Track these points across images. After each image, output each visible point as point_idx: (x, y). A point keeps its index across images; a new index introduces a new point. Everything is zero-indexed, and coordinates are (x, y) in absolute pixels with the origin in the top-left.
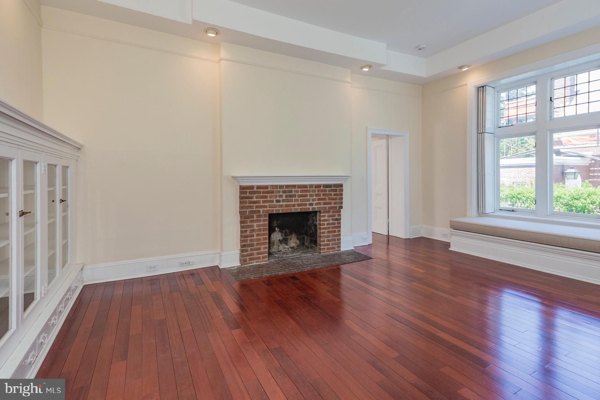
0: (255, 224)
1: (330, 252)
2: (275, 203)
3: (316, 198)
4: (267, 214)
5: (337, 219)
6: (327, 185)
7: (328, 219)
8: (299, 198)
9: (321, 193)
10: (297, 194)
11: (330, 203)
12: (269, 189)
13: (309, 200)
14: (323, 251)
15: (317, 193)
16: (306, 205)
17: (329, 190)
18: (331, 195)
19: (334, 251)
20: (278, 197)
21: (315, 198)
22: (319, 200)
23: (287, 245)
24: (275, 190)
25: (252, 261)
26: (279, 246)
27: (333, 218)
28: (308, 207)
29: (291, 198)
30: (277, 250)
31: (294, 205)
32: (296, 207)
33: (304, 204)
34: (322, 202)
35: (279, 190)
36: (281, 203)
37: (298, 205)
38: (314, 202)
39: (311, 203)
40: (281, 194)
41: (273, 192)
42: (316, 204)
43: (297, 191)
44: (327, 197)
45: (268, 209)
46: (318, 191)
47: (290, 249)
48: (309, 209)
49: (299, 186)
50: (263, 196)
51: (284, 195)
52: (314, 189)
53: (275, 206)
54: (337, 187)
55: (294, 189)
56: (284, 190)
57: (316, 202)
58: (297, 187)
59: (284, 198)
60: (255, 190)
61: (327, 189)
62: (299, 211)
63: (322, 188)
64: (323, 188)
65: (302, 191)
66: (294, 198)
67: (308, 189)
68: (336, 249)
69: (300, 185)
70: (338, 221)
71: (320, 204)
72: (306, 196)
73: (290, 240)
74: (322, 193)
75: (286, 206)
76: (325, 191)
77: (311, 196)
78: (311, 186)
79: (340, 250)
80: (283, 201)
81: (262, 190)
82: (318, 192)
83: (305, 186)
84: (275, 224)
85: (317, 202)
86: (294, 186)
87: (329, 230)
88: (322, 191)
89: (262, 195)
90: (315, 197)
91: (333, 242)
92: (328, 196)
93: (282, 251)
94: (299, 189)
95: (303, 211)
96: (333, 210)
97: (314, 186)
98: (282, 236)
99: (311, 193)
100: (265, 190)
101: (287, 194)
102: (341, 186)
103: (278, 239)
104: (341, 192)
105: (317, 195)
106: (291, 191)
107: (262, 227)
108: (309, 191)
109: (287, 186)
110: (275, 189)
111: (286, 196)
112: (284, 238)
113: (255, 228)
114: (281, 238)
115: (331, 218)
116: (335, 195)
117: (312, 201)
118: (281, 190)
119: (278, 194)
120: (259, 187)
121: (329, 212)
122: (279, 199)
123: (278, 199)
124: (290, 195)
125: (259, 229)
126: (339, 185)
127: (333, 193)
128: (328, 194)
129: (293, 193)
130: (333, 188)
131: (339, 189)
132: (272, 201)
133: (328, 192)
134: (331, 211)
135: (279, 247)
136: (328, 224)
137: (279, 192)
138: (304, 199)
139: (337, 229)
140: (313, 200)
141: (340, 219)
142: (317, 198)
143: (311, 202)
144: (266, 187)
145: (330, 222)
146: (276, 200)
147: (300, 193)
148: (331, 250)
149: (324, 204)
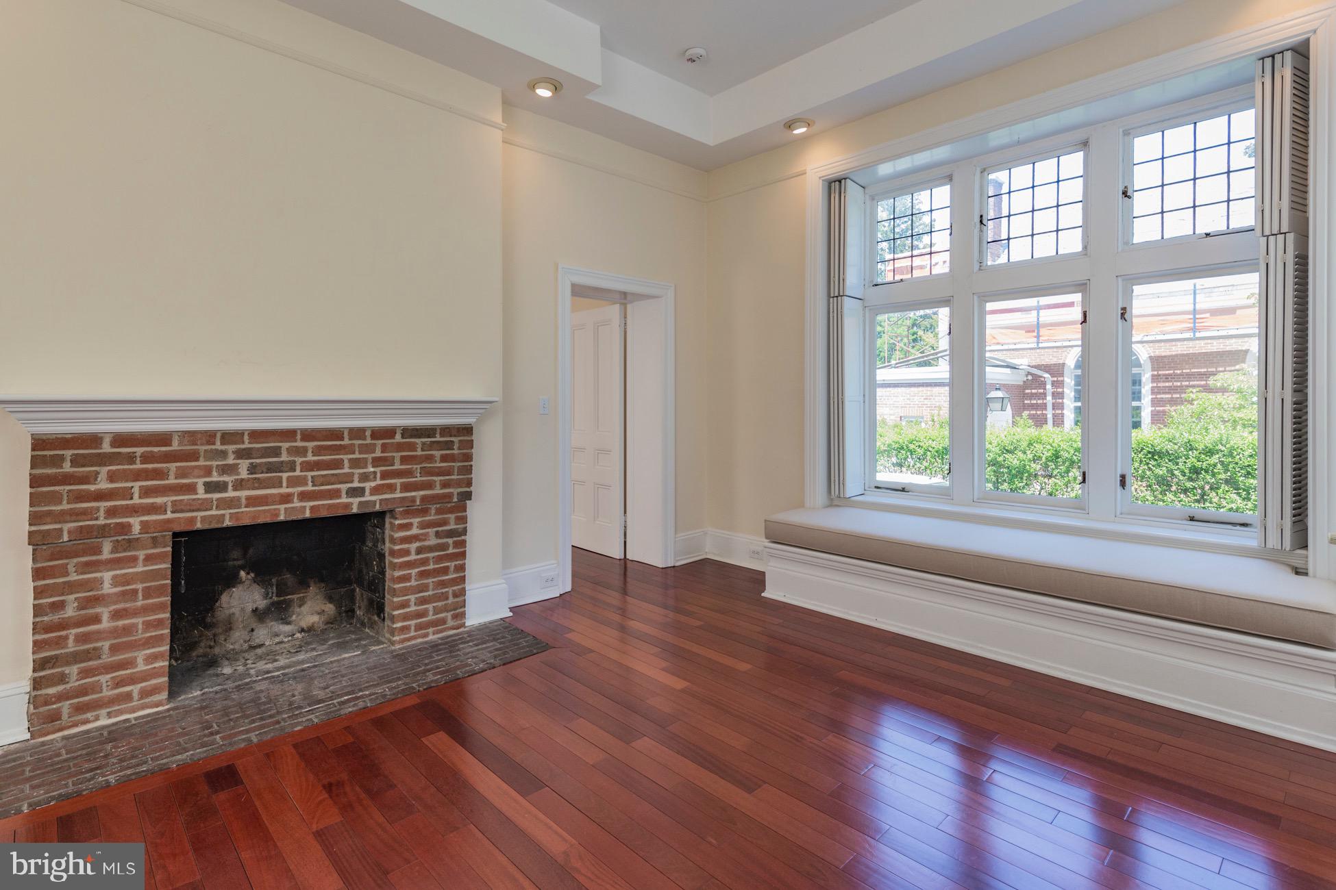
0: (107, 576)
1: (426, 635)
2: (201, 494)
3: (375, 473)
4: (165, 536)
5: (451, 534)
6: (417, 430)
7: (422, 534)
8: (310, 474)
9: (394, 454)
10: (299, 460)
11: (429, 486)
12: (175, 446)
13: (348, 478)
14: (402, 637)
15: (378, 454)
16: (337, 494)
17: (423, 444)
18: (430, 458)
19: (441, 631)
20: (215, 473)
21: (372, 470)
22: (384, 475)
23: (289, 623)
24: (203, 448)
25: (89, 715)
26: (252, 630)
27: (440, 529)
28: (344, 499)
29: (278, 474)
30: (246, 646)
31: (286, 498)
32: (297, 504)
33: (329, 491)
34: (398, 482)
35: (223, 448)
36: (231, 494)
37: (304, 496)
38: (368, 485)
39: (355, 489)
40: (231, 460)
41: (194, 456)
42: (375, 491)
43: (302, 452)
44: (419, 466)
45: (169, 515)
46: (384, 448)
47: (298, 635)
48: (348, 506)
49: (308, 435)
50: (146, 471)
51: (244, 465)
52: (369, 441)
53: (205, 505)
54: (451, 436)
55: (285, 445)
56: (243, 446)
57: (373, 484)
58: (299, 437)
59: (244, 474)
60: (106, 448)
61: (418, 441)
62: (308, 515)
63: (398, 438)
64: (403, 437)
65: (318, 451)
66: (285, 475)
67: (346, 442)
68: (450, 623)
69: (313, 430)
70: (455, 539)
71: (391, 488)
72: (338, 464)
73: (300, 606)
74: (397, 455)
75: (251, 501)
76: (412, 447)
77: (355, 463)
78: (357, 433)
79: (463, 625)
80: (239, 485)
81: (139, 451)
82: (382, 452)
83: (335, 434)
84: (237, 560)
85: (379, 482)
86: (289, 434)
87: (423, 569)
88: (400, 447)
89: (138, 466)
90: (373, 467)
91: (440, 604)
92: (421, 463)
93: (267, 643)
94: (311, 445)
95: (324, 514)
96: (438, 506)
97: (368, 433)
98: (266, 596)
99: (357, 456)
100: (156, 449)
101: (258, 461)
102: (467, 430)
103: (250, 607)
104: (465, 451)
105: (377, 462)
106: (276, 452)
107: (142, 582)
108: (348, 449)
109: (256, 435)
110: (202, 444)
111: (253, 469)
112: (273, 604)
113: (107, 588)
114: (262, 604)
115: (431, 531)
116: (444, 459)
117: (359, 482)
118: (231, 448)
119: (215, 463)
120: (121, 440)
121: (424, 511)
122: (221, 479)
123: (215, 478)
124: (270, 463)
125: (124, 593)
126: (458, 428)
127: (437, 454)
128: (421, 456)
129: (284, 457)
130: (438, 438)
131: (460, 441)
132: (191, 488)
133: (419, 449)
134: (433, 508)
135: (254, 633)
136: (419, 551)
137: (223, 454)
138: (325, 475)
139: (453, 564)
140: (365, 478)
141: (464, 532)
142: (378, 470)
143: (356, 484)
144: (163, 439)
145: (427, 543)
146: (206, 485)
147: (310, 457)
148: (431, 630)
149: (406, 488)
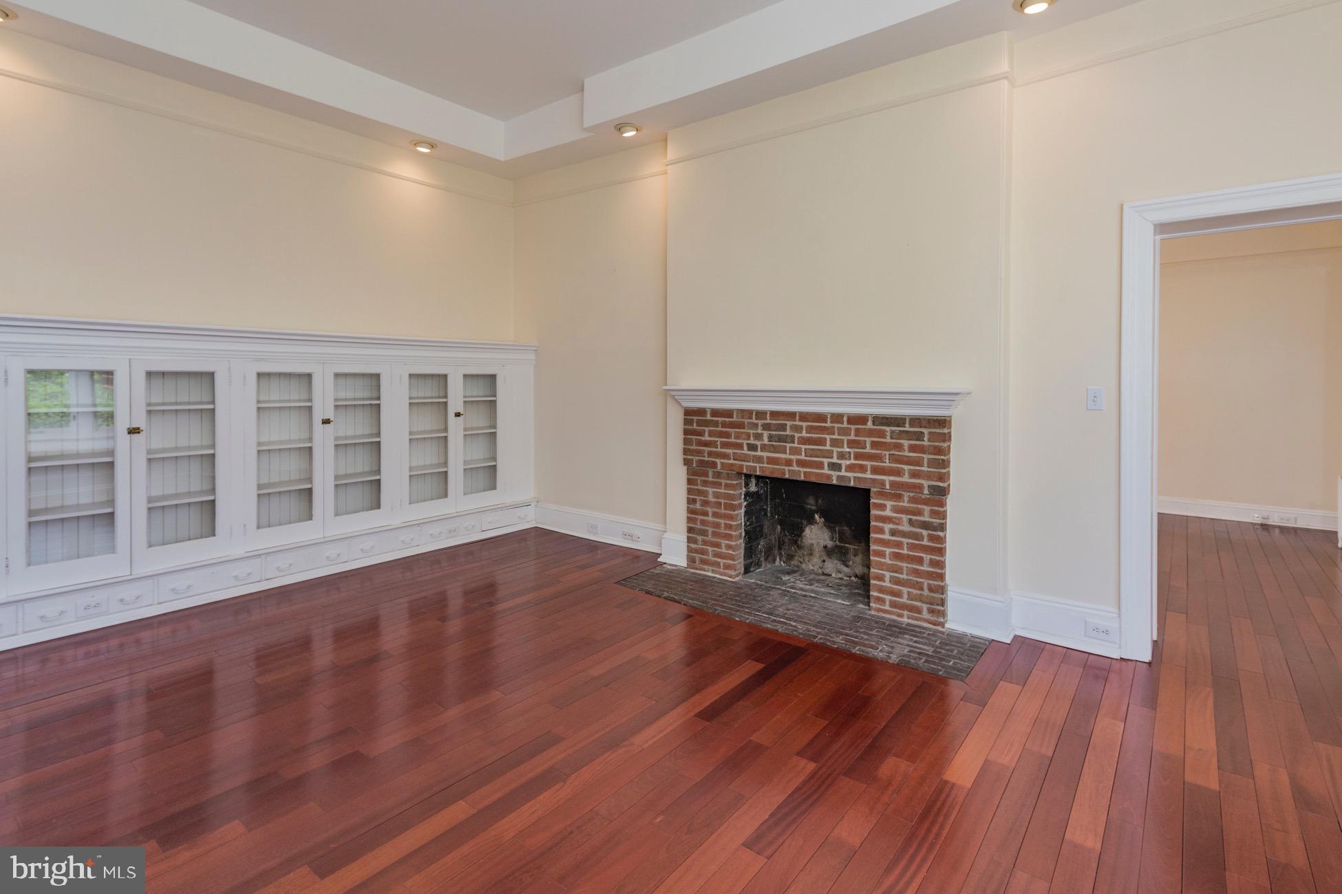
0: (710, 490)
1: (901, 616)
2: (745, 451)
3: (849, 453)
4: (732, 474)
5: (925, 525)
6: (887, 418)
7: (896, 518)
8: (803, 447)
9: (866, 439)
10: (797, 435)
11: (899, 473)
12: (735, 419)
13: (829, 454)
14: (878, 606)
15: (852, 437)
16: (820, 466)
17: (892, 432)
18: (899, 447)
19: (916, 619)
20: (752, 438)
21: (848, 450)
22: (857, 457)
23: (847, 566)
24: (746, 421)
25: (705, 567)
26: (824, 561)
27: (914, 518)
28: (826, 471)
29: (782, 444)
30: (820, 571)
31: (789, 463)
32: (795, 468)
33: (816, 462)
34: (868, 464)
35: (756, 421)
36: (759, 453)
37: (801, 463)
38: (844, 463)
39: (834, 464)
40: (759, 431)
41: (741, 426)
42: (850, 468)
43: (799, 429)
44: (887, 453)
45: (732, 461)
46: (858, 432)
47: (853, 578)
48: (829, 477)
49: (804, 417)
50: (722, 432)
51: (766, 434)
52: (845, 425)
53: (745, 458)
54: (921, 427)
55: (789, 423)
56: (766, 422)
57: (848, 462)
58: (797, 418)
59: (766, 441)
60: (709, 417)
61: (888, 429)
62: (802, 478)
63: (870, 425)
64: (874, 424)
65: (810, 429)
66: (788, 445)
67: (829, 424)
68: (925, 615)
69: (807, 413)
70: (931, 532)
71: (862, 469)
72: (822, 442)
73: (855, 556)
74: (868, 440)
75: (771, 461)
76: (882, 434)
77: (835, 443)
78: (837, 418)
79: (942, 625)
80: (764, 448)
81: (720, 419)
82: (856, 436)
83: (820, 417)
84: (813, 506)
85: (853, 461)
86: (791, 415)
87: (897, 551)
88: (870, 433)
89: (720, 429)
90: (848, 447)
91: (915, 592)
92: (890, 451)
93: (833, 575)
94: (804, 424)
95: (813, 479)
96: (912, 494)
97: (845, 419)
98: (832, 539)
99: (836, 437)
100: (727, 419)
101: (774, 433)
102: (943, 422)
103: (822, 543)
104: (937, 444)
105: (851, 444)
106: (783, 427)
107: (724, 499)
108: (830, 431)
109: (775, 414)
110: (747, 419)
111: (771, 438)
112: (837, 546)
113: (711, 498)
114: (830, 544)
115: (905, 518)
116: (913, 448)
117: (838, 458)
118: (760, 422)
119: (752, 432)
120: (715, 413)
121: (899, 497)
122: (755, 443)
123: (752, 441)
124: (780, 435)
125: (717, 503)
126: (929, 420)
127: (906, 443)
128: (890, 443)
129: (788, 432)
130: (907, 428)
131: (930, 433)
132: (740, 446)
133: (888, 437)
134: (906, 495)
135: (826, 563)
136: (893, 533)
137: (756, 425)
138: (813, 449)
139: (929, 557)
140: (842, 456)
141: (942, 527)
142: (852, 450)
143: (835, 460)
144: (728, 413)
145: (900, 528)
146: (748, 445)
147: (804, 434)
148: (905, 613)
149: (876, 470)
